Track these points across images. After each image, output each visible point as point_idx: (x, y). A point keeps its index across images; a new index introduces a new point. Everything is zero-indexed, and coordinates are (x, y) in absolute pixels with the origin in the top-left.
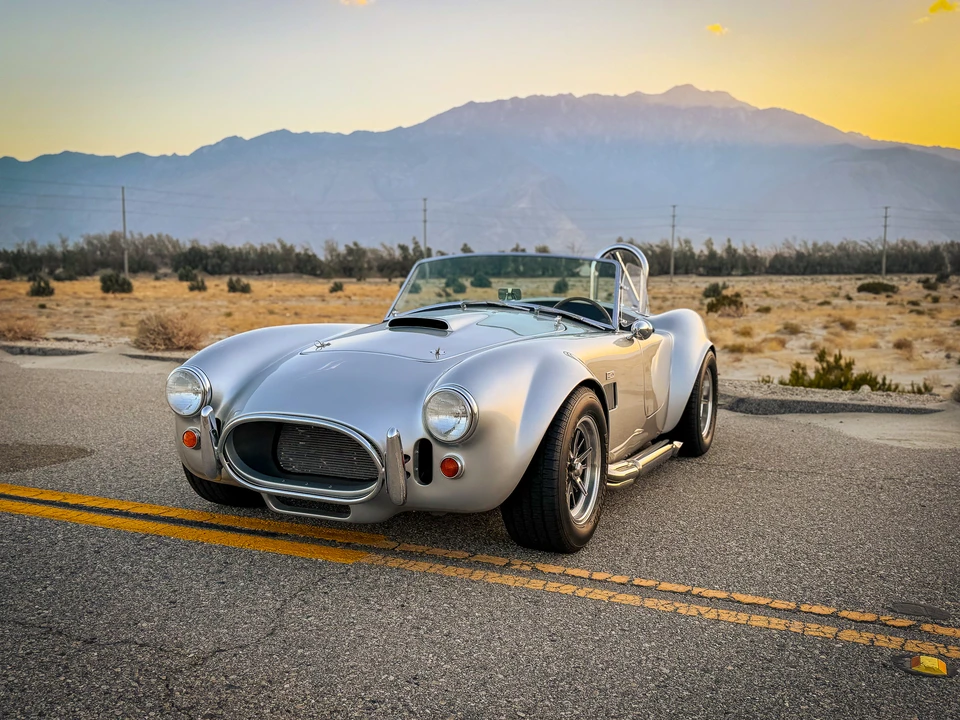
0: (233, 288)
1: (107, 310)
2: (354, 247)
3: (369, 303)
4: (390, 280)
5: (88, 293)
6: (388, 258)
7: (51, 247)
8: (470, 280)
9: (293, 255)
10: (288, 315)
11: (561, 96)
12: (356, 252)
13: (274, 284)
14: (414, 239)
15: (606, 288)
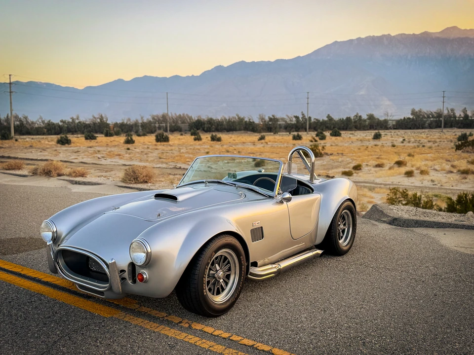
0: (213, 139)
1: (156, 151)
2: (272, 117)
3: (276, 146)
4: (290, 133)
5: (150, 142)
6: (289, 122)
7: (137, 120)
8: (330, 132)
9: (244, 121)
10: (235, 152)
11: (384, 36)
12: (274, 120)
13: (233, 136)
14: (302, 112)
15: (404, 135)
